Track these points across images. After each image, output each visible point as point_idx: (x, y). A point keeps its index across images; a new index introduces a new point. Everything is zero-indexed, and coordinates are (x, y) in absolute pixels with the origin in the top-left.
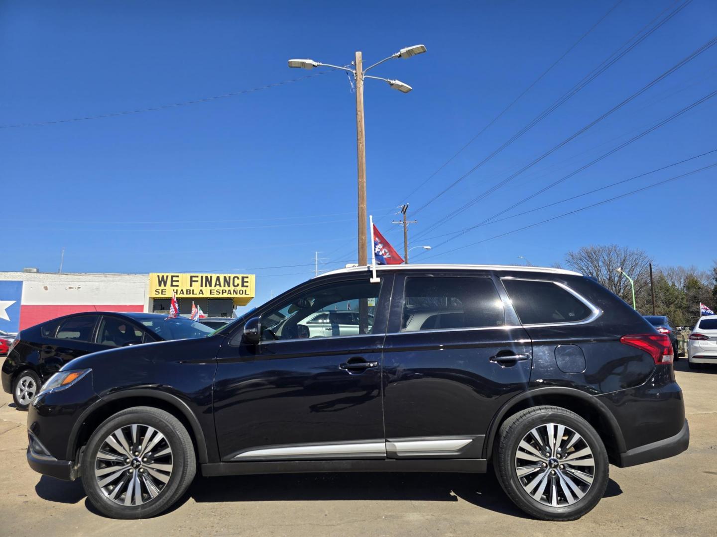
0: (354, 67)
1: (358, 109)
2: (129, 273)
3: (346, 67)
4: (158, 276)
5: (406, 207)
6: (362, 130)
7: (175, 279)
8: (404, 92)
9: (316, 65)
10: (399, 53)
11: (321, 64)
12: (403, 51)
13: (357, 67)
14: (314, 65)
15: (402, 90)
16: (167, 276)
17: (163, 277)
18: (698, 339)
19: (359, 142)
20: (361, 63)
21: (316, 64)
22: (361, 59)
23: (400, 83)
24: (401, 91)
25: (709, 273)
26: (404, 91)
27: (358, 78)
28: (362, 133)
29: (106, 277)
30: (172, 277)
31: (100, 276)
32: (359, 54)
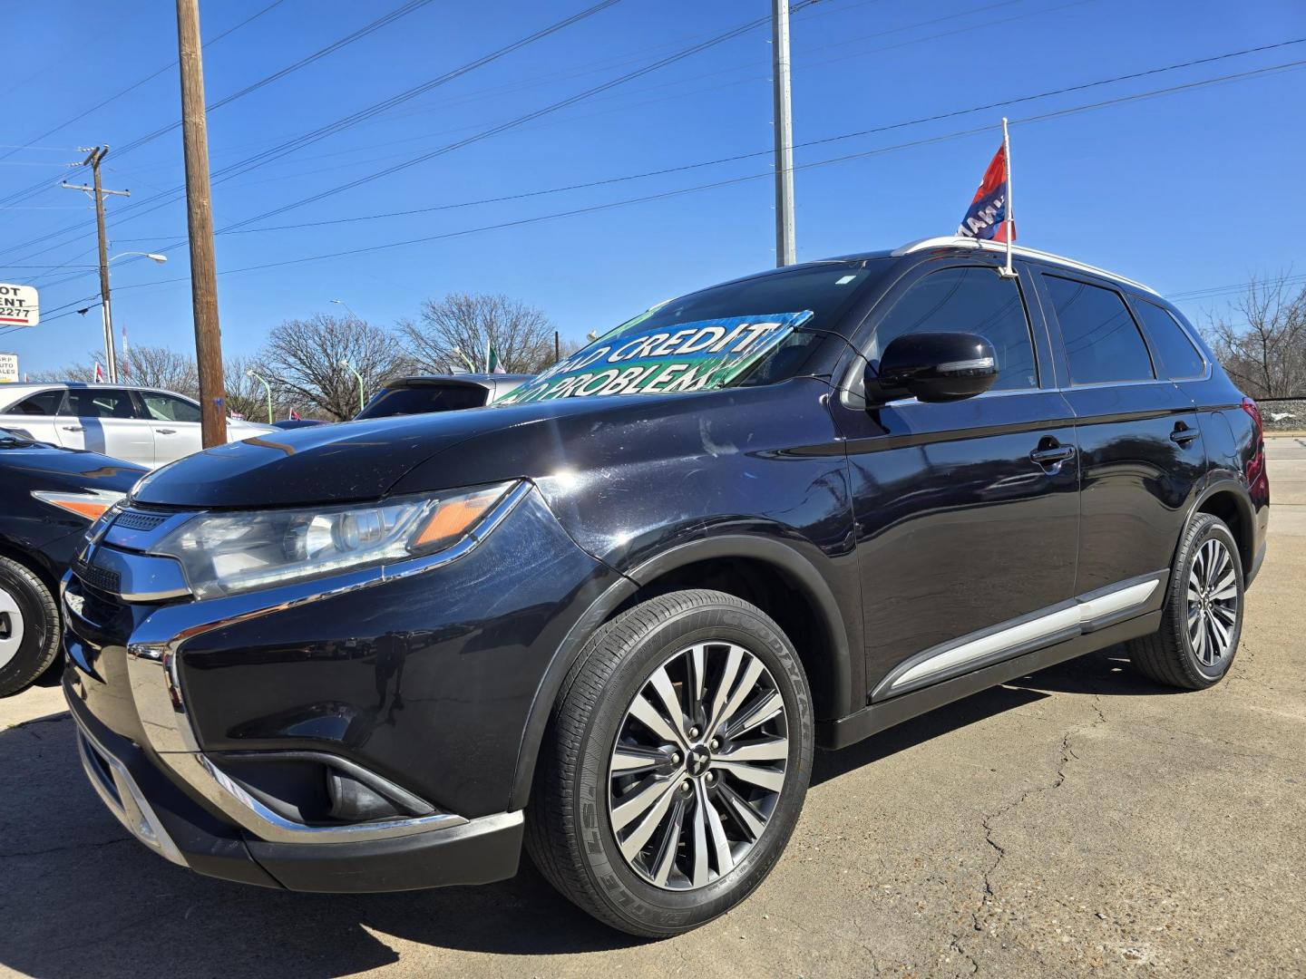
5: (99, 153)
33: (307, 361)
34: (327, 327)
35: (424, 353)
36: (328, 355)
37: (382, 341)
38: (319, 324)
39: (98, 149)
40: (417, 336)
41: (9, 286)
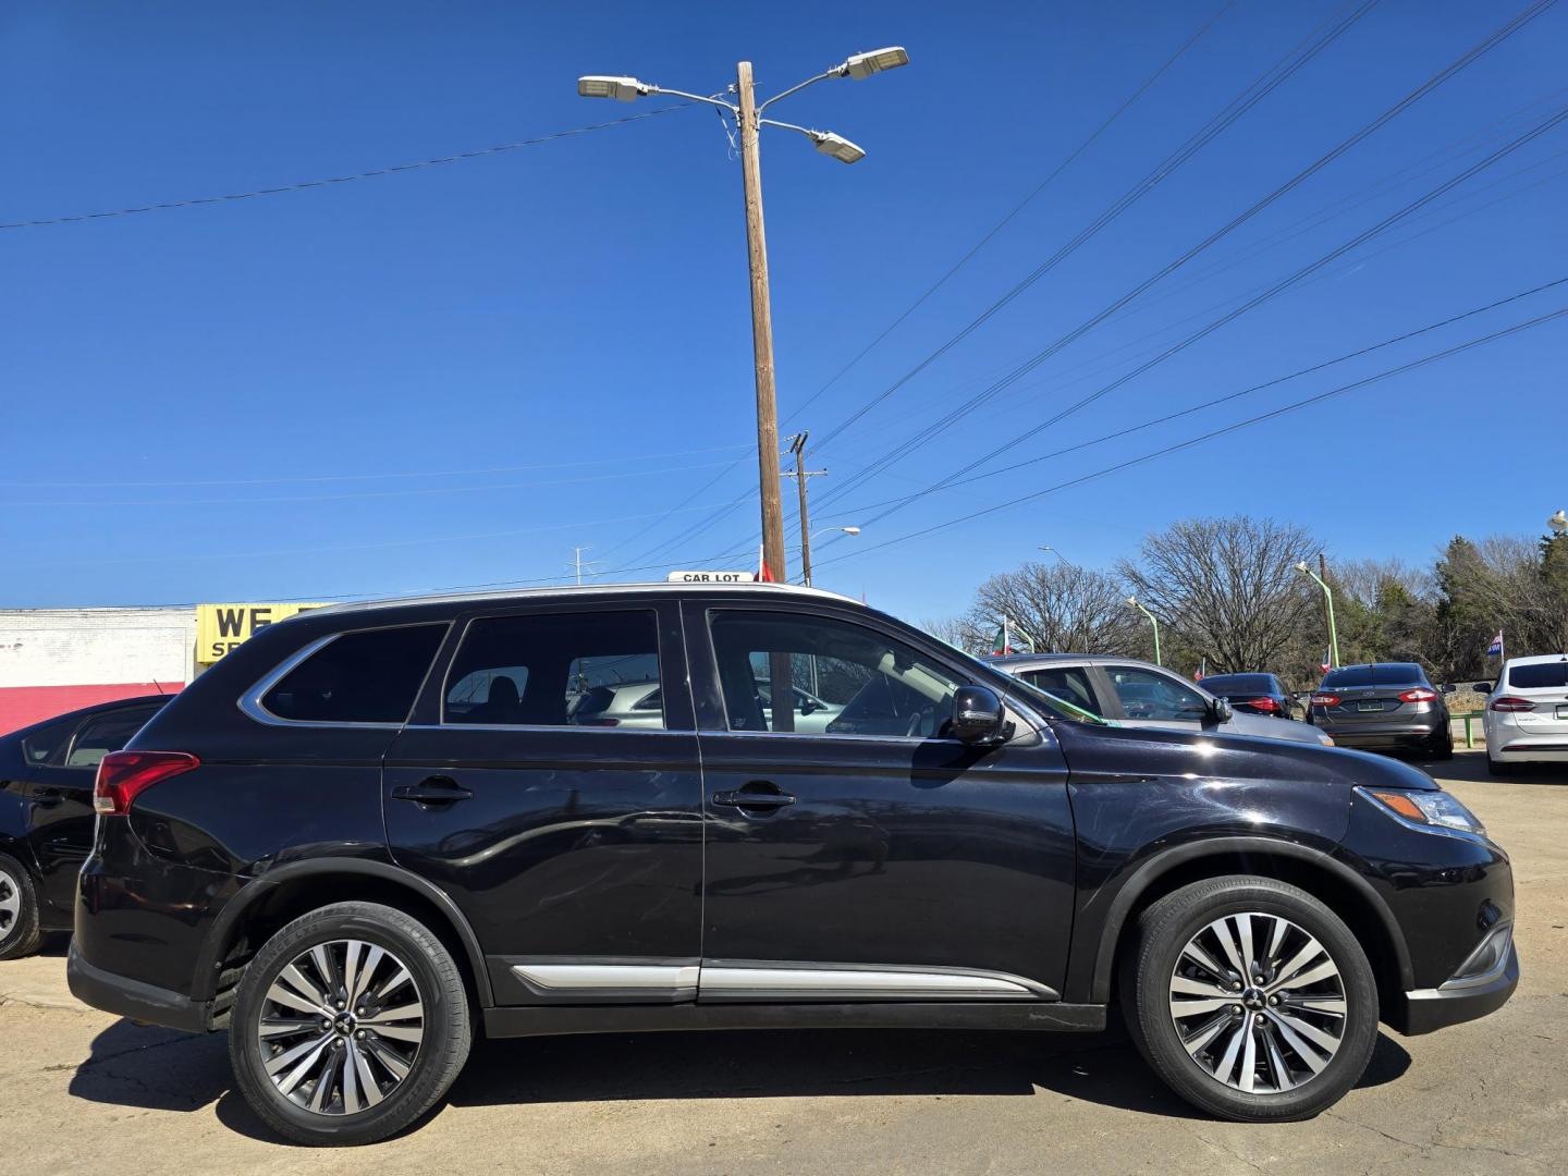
0: (736, 97)
1: (749, 199)
2: (145, 605)
3: (717, 98)
4: (220, 612)
5: (801, 439)
6: (760, 246)
7: (260, 617)
8: (846, 162)
9: (646, 90)
10: (844, 66)
11: (656, 88)
12: (855, 60)
13: (743, 97)
14: (639, 92)
15: (842, 155)
16: (242, 612)
17: (231, 612)
18: (1512, 710)
19: (755, 274)
20: (752, 90)
21: (646, 88)
22: (751, 79)
23: (840, 140)
24: (839, 158)
25: (1427, 573)
26: (847, 158)
27: (747, 125)
28: (760, 255)
29: (85, 616)
30: (254, 612)
31: (71, 614)
32: (745, 68)
33: (1019, 618)
34: (1037, 578)
35: (1148, 598)
36: (1040, 610)
37: (1101, 587)
38: (1029, 575)
39: (800, 435)
40: (1137, 579)
41: (731, 574)
